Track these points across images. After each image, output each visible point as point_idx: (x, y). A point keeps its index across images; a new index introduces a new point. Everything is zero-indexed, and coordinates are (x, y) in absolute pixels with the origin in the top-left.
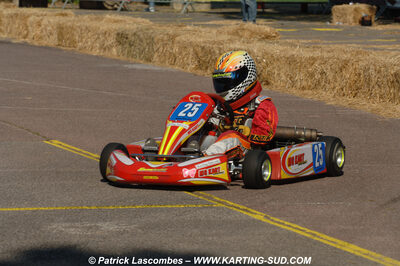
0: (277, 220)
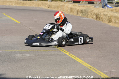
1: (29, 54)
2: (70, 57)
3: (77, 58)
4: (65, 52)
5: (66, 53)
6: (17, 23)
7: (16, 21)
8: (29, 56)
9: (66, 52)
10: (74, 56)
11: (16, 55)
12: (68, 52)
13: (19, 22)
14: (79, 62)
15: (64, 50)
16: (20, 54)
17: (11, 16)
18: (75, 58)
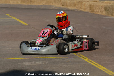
1: (40, 61)
3: (99, 65)
4: (83, 58)
5: (85, 60)
6: (23, 25)
7: (23, 23)
8: (40, 64)
9: (85, 58)
10: (95, 63)
11: (24, 63)
12: (87, 58)
13: (26, 24)
14: (102, 69)
15: (83, 56)
16: (29, 62)
17: (16, 17)
18: (96, 65)
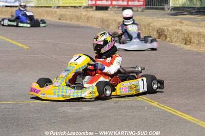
0: (162, 105)
2: (165, 112)
4: (147, 100)
7: (20, 45)
14: (189, 120)
18: (175, 112)
